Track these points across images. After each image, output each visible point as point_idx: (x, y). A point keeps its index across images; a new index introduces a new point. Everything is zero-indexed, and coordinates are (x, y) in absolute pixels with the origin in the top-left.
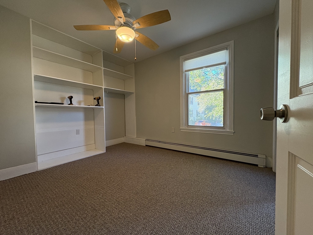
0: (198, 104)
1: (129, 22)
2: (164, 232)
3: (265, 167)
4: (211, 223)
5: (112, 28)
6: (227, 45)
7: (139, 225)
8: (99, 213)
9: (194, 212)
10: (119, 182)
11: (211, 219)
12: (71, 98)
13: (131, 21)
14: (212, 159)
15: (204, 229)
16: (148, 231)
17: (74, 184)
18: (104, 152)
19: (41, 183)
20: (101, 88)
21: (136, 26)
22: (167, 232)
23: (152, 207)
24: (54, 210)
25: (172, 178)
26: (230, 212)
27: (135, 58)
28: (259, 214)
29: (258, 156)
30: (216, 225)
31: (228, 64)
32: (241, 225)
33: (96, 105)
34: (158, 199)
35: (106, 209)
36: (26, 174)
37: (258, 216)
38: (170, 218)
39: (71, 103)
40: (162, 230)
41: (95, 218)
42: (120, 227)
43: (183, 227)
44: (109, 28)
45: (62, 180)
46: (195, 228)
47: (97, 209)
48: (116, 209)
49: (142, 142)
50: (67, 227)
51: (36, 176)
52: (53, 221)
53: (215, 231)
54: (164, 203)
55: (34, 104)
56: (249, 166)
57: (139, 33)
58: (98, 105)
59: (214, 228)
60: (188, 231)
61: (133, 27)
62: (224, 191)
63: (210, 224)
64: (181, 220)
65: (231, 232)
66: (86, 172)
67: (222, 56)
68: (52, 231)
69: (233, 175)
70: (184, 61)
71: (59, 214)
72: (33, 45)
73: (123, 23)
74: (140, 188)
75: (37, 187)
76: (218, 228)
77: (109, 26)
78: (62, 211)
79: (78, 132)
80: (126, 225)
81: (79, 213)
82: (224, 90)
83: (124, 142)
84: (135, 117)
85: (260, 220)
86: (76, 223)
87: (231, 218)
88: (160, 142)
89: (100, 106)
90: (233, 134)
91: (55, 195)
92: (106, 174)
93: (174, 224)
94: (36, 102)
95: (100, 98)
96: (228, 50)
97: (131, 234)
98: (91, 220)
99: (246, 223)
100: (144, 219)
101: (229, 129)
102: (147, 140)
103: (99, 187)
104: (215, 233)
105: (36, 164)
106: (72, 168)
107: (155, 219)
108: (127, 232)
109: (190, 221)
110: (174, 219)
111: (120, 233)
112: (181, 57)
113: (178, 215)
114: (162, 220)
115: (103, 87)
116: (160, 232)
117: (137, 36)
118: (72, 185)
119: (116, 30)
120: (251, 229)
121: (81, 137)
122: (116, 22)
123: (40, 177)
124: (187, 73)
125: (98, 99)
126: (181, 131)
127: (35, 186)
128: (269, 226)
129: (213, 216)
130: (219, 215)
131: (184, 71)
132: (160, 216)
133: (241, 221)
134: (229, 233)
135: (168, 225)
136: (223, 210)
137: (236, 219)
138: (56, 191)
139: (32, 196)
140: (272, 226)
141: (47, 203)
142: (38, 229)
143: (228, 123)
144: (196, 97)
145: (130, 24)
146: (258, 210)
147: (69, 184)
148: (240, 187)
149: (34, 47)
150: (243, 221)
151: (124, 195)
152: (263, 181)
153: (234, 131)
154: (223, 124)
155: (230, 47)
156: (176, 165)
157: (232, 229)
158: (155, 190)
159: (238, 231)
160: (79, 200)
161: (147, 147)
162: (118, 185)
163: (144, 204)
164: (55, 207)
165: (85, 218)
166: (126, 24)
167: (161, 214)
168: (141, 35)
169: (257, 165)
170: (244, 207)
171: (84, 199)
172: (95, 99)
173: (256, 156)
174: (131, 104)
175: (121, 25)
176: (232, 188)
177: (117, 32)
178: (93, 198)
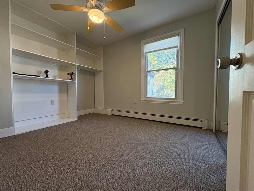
0: (154, 85)
1: (100, 5)
2: (129, 180)
3: (207, 129)
4: (169, 170)
5: (85, 10)
6: (179, 32)
7: (108, 175)
8: (71, 167)
9: (154, 163)
10: (89, 142)
11: (168, 167)
12: (47, 72)
13: (102, 4)
14: (166, 124)
15: (162, 175)
16: (115, 179)
17: (48, 145)
18: (76, 120)
19: (17, 145)
20: (74, 65)
21: (106, 9)
22: (132, 179)
23: (118, 160)
24: (29, 166)
25: (135, 138)
26: (183, 162)
27: (105, 37)
28: (205, 162)
29: (202, 121)
30: (173, 172)
31: (179, 48)
32: (192, 171)
33: (69, 79)
34: (123, 154)
35: (77, 164)
36: (3, 137)
37: (205, 164)
38: (134, 168)
39: (47, 77)
40: (128, 178)
41: (67, 171)
42: (91, 177)
43: (146, 175)
44: (82, 9)
45: (38, 142)
46: (155, 175)
47: (69, 164)
48: (87, 163)
49: (109, 112)
50: (41, 179)
51: (13, 139)
52: (28, 175)
53: (172, 176)
54: (128, 157)
55: (12, 75)
56: (195, 128)
57: (108, 16)
58: (71, 79)
59: (171, 174)
60: (150, 178)
61: (103, 10)
62: (177, 146)
63: (168, 172)
64: (143, 170)
65: (185, 177)
66: (60, 135)
67: (175, 41)
68: (27, 183)
69: (184, 135)
70: (144, 45)
71: (34, 169)
72: (11, 22)
73: (94, 6)
74: (108, 147)
75: (13, 148)
76: (174, 174)
77: (81, 8)
78: (37, 167)
79: (53, 102)
80: (96, 176)
81: (52, 168)
82: (176, 69)
83: (93, 113)
84: (103, 92)
85: (207, 167)
86: (50, 176)
87: (184, 166)
88: (123, 111)
89: (73, 80)
90: (182, 104)
91: (30, 153)
92: (78, 136)
93: (138, 173)
94: (14, 73)
95: (73, 73)
96: (180, 36)
97: (100, 182)
98: (64, 173)
99: (196, 169)
100: (112, 170)
101: (180, 100)
102: (113, 110)
103: (71, 146)
104: (172, 178)
105: (13, 128)
106: (47, 132)
107: (121, 169)
108: (96, 181)
109: (151, 170)
110: (137, 169)
111: (91, 182)
112: (142, 42)
113: (141, 166)
114: (127, 170)
115: (76, 64)
116: (126, 179)
117: (106, 19)
118: (47, 145)
119: (88, 12)
120: (200, 174)
121: (56, 107)
122: (89, 5)
123: (17, 140)
124: (146, 54)
125: (71, 74)
126: (141, 102)
127: (12, 147)
128: (214, 171)
129: (169, 165)
130: (174, 165)
131: (144, 53)
132: (125, 167)
133: (192, 168)
134: (184, 177)
135: (133, 174)
136: (177, 161)
137: (188, 167)
138: (31, 151)
139: (8, 155)
140: (216, 171)
141: (22, 161)
142: (13, 183)
143: (179, 95)
144: (152, 79)
145: (100, 7)
146: (204, 160)
147: (44, 145)
148: (189, 144)
149: (12, 23)
150: (194, 168)
151: (94, 152)
152: (207, 139)
153: (183, 102)
154: (175, 96)
155: (181, 34)
156: (137, 129)
157: (185, 174)
158: (121, 148)
159: (191, 176)
160: (53, 157)
161: (113, 116)
162: (88, 145)
163: (111, 158)
164: (30, 164)
165: (58, 171)
166: (97, 7)
167: (127, 166)
168: (110, 18)
169: (201, 128)
170: (194, 158)
171: (57, 156)
172: (68, 74)
173: (201, 121)
174: (100, 81)
175: (93, 8)
176: (183, 145)
177: (89, 13)
178: (66, 155)
